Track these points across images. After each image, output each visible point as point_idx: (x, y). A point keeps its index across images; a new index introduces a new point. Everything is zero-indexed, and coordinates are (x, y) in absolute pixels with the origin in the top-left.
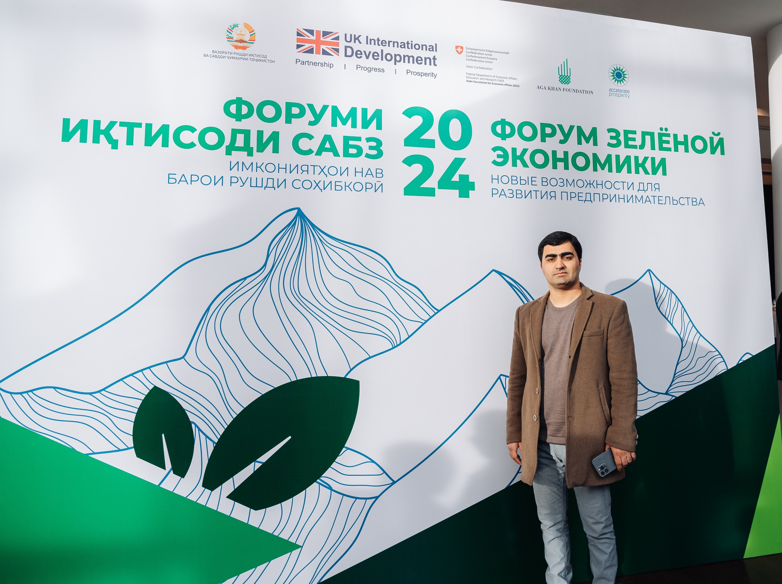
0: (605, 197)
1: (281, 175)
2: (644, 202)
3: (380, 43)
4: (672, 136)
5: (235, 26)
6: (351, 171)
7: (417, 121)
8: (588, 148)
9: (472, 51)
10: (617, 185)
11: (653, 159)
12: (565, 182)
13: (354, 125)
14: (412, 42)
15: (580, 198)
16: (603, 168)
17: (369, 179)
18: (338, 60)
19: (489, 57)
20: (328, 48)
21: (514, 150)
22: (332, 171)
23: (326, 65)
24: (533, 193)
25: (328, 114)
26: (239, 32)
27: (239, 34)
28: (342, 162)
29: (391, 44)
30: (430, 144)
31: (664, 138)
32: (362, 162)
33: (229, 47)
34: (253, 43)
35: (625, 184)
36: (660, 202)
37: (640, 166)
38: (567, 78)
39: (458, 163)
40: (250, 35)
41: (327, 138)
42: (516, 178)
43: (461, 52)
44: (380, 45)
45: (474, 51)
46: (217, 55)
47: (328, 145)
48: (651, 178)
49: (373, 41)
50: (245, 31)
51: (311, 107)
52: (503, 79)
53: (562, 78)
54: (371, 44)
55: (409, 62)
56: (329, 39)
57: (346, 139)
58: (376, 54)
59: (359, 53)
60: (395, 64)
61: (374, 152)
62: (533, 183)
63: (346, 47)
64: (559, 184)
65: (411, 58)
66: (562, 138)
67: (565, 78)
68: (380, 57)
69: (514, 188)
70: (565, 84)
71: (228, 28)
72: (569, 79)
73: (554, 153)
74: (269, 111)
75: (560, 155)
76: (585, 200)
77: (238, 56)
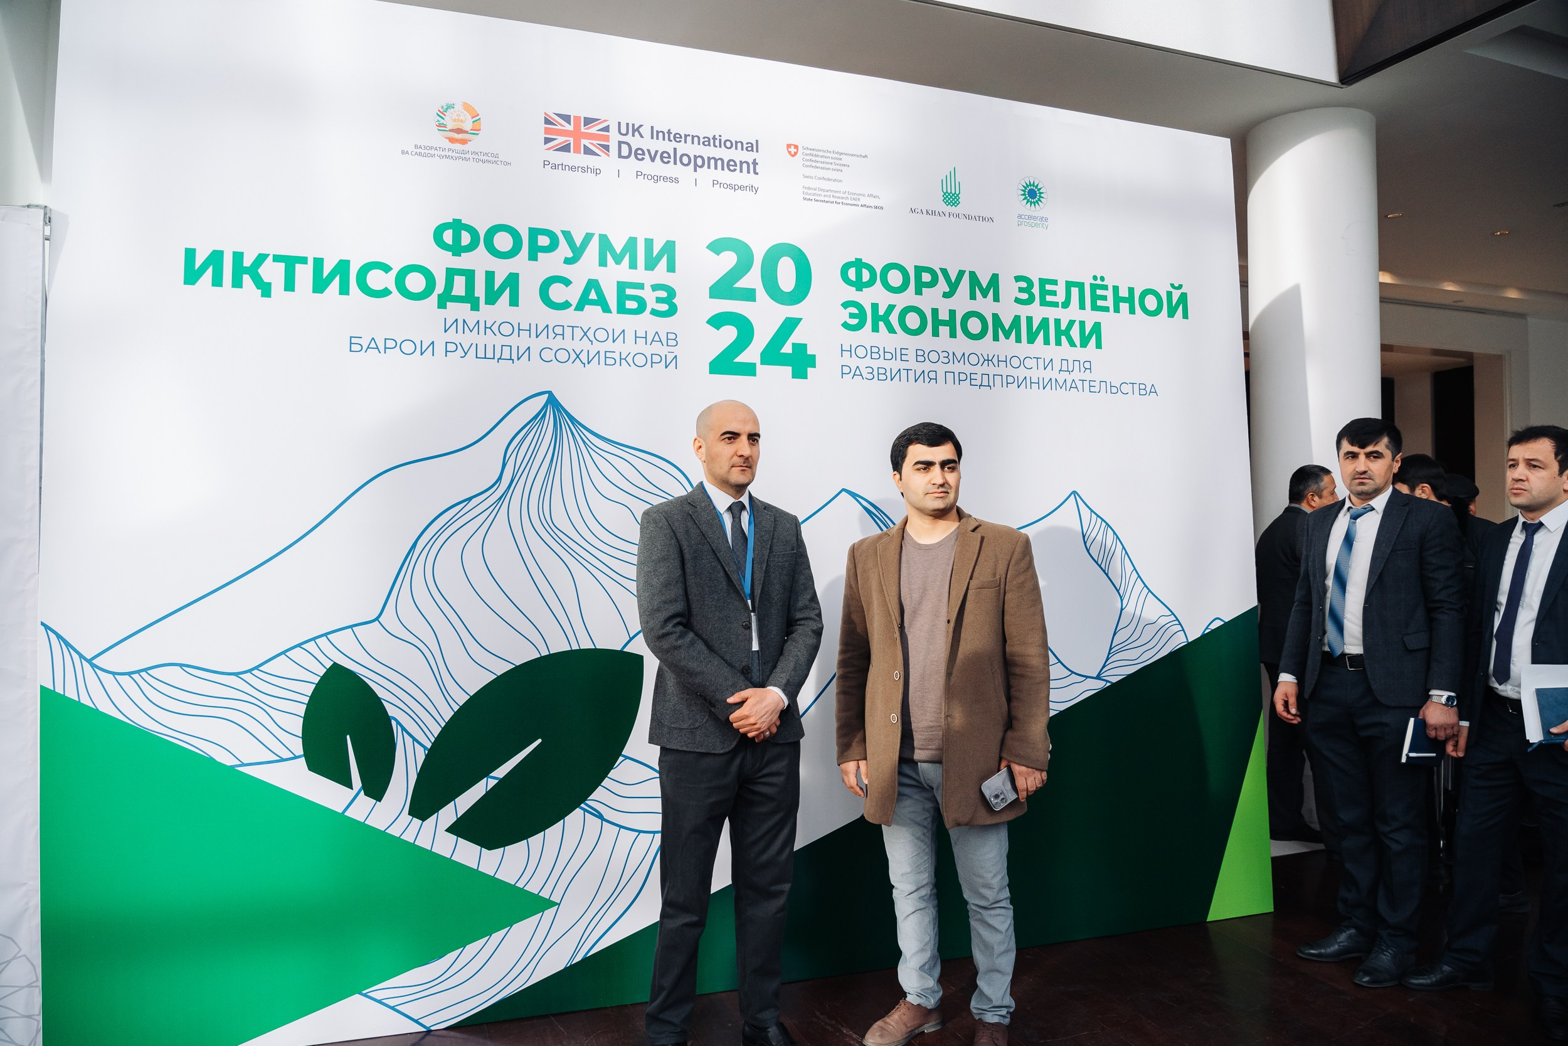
0: (1010, 380)
1: (522, 341)
2: (1068, 389)
3: (672, 138)
4: (1110, 288)
5: (450, 106)
6: (630, 336)
7: (729, 259)
8: (985, 306)
9: (812, 152)
10: (1028, 363)
11: (1082, 323)
12: (951, 357)
13: (633, 265)
14: (720, 136)
15: (973, 382)
16: (1007, 337)
17: (657, 348)
18: (608, 163)
19: (837, 162)
20: (593, 144)
21: (875, 307)
22: (601, 335)
23: (589, 170)
24: (904, 373)
25: (594, 246)
26: (455, 117)
27: (455, 120)
28: (616, 321)
29: (689, 139)
30: (749, 295)
31: (1099, 292)
32: (645, 322)
33: (439, 140)
34: (477, 134)
35: (1041, 362)
36: (1092, 389)
37: (1063, 333)
38: (955, 198)
39: (790, 325)
40: (473, 122)
41: (593, 284)
42: (877, 350)
43: (796, 153)
44: (671, 141)
45: (814, 153)
46: (423, 151)
47: (593, 296)
48: (1079, 353)
49: (661, 135)
50: (465, 115)
51: (567, 235)
52: (858, 197)
53: (947, 197)
54: (657, 139)
55: (716, 168)
56: (593, 130)
57: (622, 286)
58: (666, 155)
59: (640, 152)
60: (695, 170)
61: (664, 307)
62: (904, 358)
63: (620, 143)
64: (942, 359)
65: (719, 162)
66: (947, 290)
67: (951, 197)
68: (672, 160)
69: (875, 364)
70: (952, 206)
71: (439, 111)
72: (957, 198)
73: (935, 312)
74: (503, 242)
75: (944, 316)
76: (981, 385)
77: (454, 154)
